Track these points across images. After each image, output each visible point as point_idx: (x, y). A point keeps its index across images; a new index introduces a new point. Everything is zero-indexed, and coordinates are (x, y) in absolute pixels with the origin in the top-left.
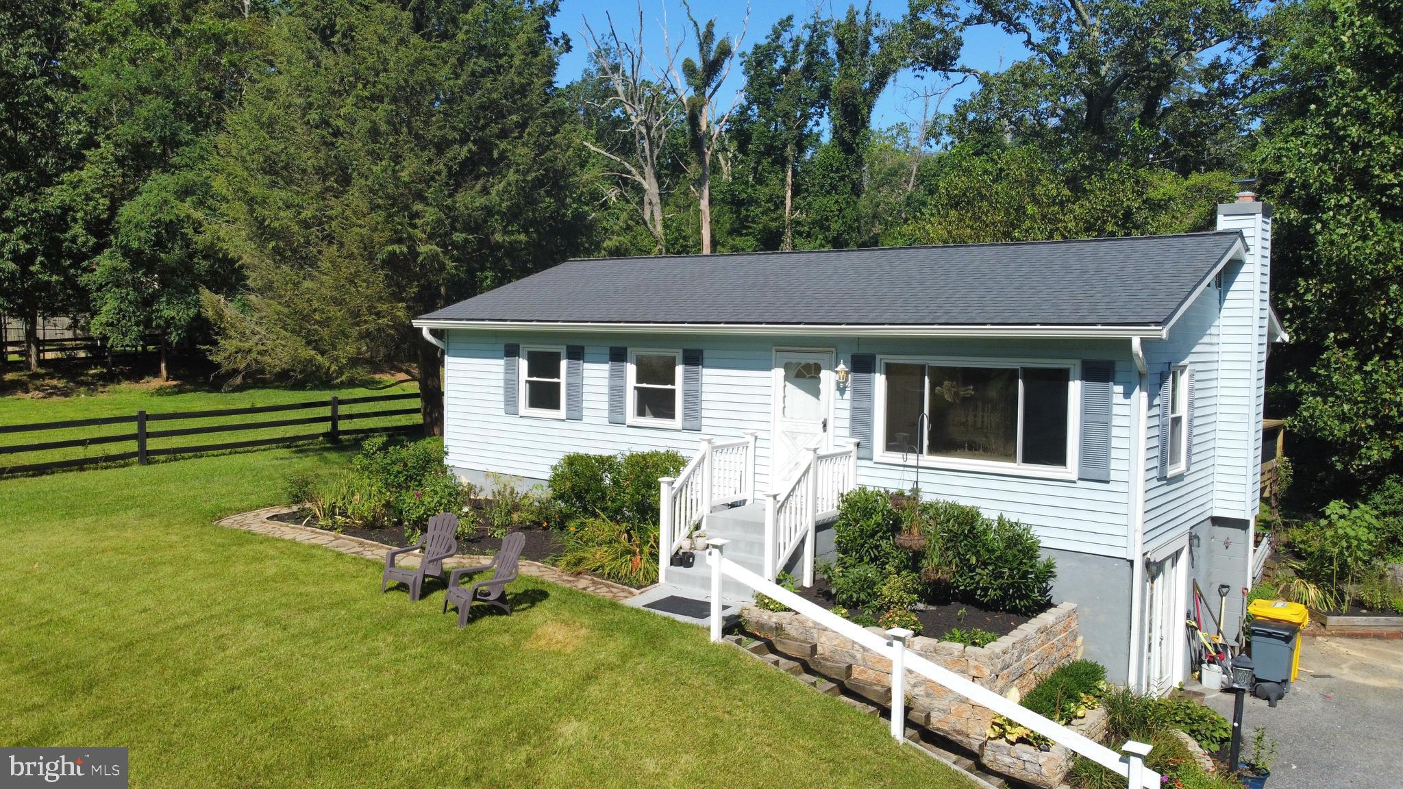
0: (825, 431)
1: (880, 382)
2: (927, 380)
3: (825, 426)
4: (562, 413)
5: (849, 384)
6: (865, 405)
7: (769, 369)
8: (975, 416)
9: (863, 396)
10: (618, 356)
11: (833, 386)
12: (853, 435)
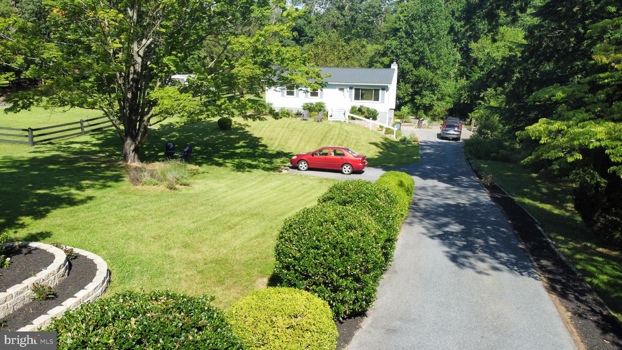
1: (353, 91)
2: (360, 90)
3: (345, 97)
4: (295, 96)
5: (349, 91)
7: (336, 89)
8: (367, 95)
9: (351, 93)
11: (346, 91)
12: (349, 98)
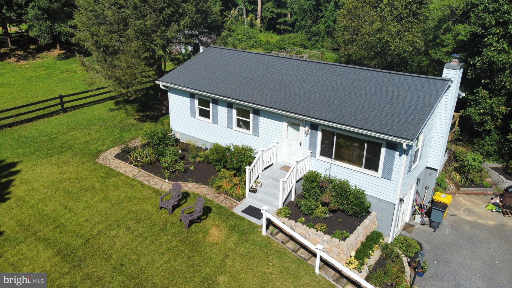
0: (300, 146)
1: (319, 134)
2: (335, 137)
3: (300, 144)
4: (211, 120)
5: (309, 133)
6: (314, 140)
7: (283, 122)
8: (350, 151)
9: (313, 138)
10: (230, 106)
11: (304, 132)
12: (309, 149)
